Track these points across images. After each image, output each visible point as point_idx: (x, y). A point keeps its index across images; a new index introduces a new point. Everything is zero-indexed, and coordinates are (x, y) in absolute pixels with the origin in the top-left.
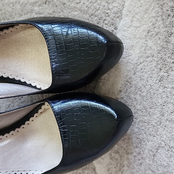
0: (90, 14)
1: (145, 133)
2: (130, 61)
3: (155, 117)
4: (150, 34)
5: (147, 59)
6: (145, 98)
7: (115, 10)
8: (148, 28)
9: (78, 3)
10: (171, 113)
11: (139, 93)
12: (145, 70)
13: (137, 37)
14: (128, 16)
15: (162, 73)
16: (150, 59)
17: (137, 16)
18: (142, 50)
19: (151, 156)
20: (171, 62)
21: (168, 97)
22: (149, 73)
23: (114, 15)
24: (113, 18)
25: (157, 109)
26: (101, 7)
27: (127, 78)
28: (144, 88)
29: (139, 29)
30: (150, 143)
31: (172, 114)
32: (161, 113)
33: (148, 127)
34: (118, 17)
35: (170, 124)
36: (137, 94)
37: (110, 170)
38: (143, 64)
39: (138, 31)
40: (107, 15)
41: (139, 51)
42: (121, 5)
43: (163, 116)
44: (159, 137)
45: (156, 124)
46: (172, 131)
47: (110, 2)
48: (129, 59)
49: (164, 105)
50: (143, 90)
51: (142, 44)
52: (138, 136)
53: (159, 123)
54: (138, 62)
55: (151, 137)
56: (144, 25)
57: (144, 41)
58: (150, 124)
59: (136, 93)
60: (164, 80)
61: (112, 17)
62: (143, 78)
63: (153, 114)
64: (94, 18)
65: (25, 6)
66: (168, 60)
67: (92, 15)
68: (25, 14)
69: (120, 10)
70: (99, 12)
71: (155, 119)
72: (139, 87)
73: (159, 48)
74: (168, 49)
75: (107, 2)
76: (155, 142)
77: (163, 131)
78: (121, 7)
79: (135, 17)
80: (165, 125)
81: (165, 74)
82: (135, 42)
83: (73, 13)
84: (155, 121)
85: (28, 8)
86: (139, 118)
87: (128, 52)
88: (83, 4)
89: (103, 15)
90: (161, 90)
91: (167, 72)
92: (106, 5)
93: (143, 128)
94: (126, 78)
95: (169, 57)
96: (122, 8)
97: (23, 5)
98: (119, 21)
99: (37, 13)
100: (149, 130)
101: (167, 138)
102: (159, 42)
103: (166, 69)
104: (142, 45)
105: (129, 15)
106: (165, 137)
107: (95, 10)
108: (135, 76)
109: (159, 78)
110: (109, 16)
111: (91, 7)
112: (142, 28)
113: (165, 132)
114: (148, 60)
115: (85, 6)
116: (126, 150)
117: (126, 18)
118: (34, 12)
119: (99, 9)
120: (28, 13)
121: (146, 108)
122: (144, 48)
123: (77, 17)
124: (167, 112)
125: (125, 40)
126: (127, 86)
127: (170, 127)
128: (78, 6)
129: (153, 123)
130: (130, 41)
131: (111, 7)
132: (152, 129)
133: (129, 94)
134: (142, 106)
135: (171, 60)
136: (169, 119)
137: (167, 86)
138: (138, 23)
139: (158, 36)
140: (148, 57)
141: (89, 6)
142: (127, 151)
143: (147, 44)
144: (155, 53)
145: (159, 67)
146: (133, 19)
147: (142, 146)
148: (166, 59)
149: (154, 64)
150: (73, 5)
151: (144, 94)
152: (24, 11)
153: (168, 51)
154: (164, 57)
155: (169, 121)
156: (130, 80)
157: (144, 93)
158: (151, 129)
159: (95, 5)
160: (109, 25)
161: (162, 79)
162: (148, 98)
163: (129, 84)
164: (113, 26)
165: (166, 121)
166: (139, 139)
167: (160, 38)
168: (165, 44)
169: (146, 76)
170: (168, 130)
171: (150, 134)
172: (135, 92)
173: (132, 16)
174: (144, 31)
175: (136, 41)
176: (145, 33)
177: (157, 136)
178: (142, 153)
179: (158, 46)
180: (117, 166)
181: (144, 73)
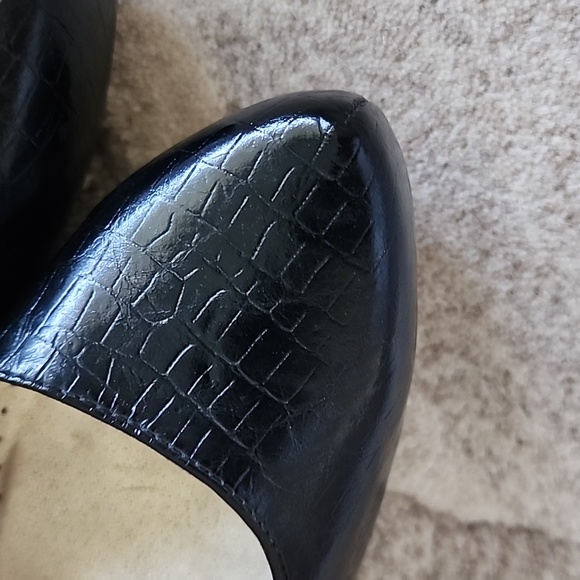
1: (466, 170)
3: (444, 74)
6: (346, 40)
11: (305, 42)
19: (560, 231)
25: (424, 39)
27: (211, 32)
30: (517, 185)
32: (450, 41)
33: (453, 136)
35: (515, 47)
36: (305, 56)
37: (474, 445)
43: (467, 41)
44: (524, 136)
45: (472, 96)
46: (547, 66)
50: (311, 20)
52: (451, 211)
53: (476, 82)
58: (452, 119)
63: (429, 69)
71: (452, 82)
72: (285, 24)
76: (529, 168)
77: (520, 99)
80: (504, 68)
84: (458, 90)
93: (441, 159)
94: (207, 38)
100: (470, 143)
101: (555, 108)
116: (459, 307)
121: (382, 74)
124: (467, 17)
126: (239, 64)
127: (525, 58)
129: (458, 103)
132: (473, 129)
136: (499, 34)
142: (464, 308)
147: (498, 229)
151: (329, 29)
155: (505, 39)
156: (228, 30)
158: (472, 136)
163: (238, 49)
165: (492, 51)
166: (464, 214)
170: (530, 75)
171: (487, 156)
172: (290, 58)
177: (514, 138)
178: (522, 254)
180: (486, 402)
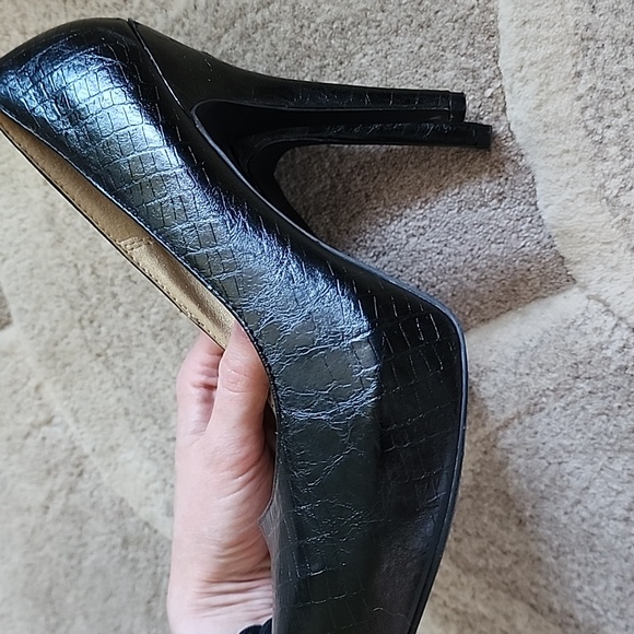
27: (580, 32)
36: (626, 57)
59: (621, 55)
65: (219, 8)
68: (226, 30)
72: (621, 37)
85: (228, 11)
94: (577, 34)
97: (210, 11)
99: (258, 10)
108: (597, 15)
118: (248, 9)
120: (234, 23)
126: (589, 52)
133: (603, 68)
152: (221, 23)
156: (589, 33)
163: (591, 44)
172: (618, 56)
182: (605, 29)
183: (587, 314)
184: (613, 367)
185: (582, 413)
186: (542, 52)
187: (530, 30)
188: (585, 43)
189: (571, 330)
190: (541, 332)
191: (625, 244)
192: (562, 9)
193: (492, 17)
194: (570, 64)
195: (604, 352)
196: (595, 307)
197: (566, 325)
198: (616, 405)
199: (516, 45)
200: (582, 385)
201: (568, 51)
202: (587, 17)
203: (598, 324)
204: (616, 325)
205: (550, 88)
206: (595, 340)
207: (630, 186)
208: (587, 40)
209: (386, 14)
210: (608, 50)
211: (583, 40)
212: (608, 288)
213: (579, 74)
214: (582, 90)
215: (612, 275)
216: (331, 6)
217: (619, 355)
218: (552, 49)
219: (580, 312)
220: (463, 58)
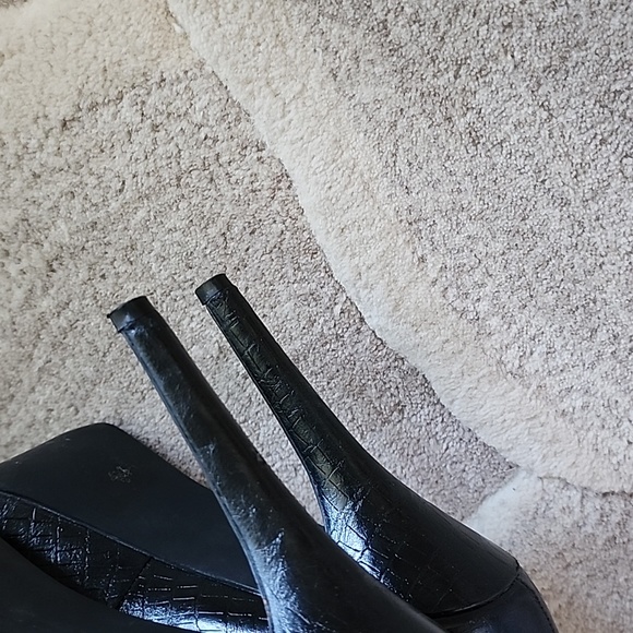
0: (174, 182)
2: (366, 177)
4: (341, 74)
5: (396, 132)
7: (214, 111)
8: (324, 68)
9: (121, 191)
10: (576, 177)
12: (420, 159)
13: (324, 113)
14: (256, 93)
15: (461, 124)
16: (403, 123)
17: (274, 73)
18: (364, 126)
20: (452, 79)
21: (530, 156)
22: (434, 152)
23: (225, 125)
24: (231, 133)
26: (180, 140)
28: (461, 195)
29: (310, 93)
31: (579, 178)
34: (238, 120)
38: (401, 151)
39: (312, 98)
40: (209, 142)
41: (362, 135)
42: (216, 89)
47: (184, 109)
48: (362, 175)
49: (543, 182)
51: (349, 114)
54: (384, 159)
55: (596, 274)
56: (307, 73)
57: (346, 103)
59: (458, 224)
60: (482, 132)
61: (227, 134)
62: (434, 178)
64: (189, 180)
65: (16, 327)
66: (441, 82)
67: (179, 179)
68: (35, 346)
69: (224, 102)
70: (187, 154)
73: (395, 81)
74: (414, 63)
75: (179, 116)
78: (218, 93)
79: (273, 78)
81: (468, 116)
82: (332, 129)
83: (133, 222)
85: (27, 326)
86: (525, 267)
87: (343, 163)
88: (135, 180)
89: (203, 152)
90: (500, 160)
91: (468, 109)
92: (184, 124)
95: (434, 76)
96: (224, 92)
97: (8, 332)
98: (249, 126)
99: (59, 313)
102: (378, 70)
103: (457, 106)
104: (352, 116)
105: (256, 89)
106: (624, 240)
107: (173, 160)
108: (413, 194)
109: (466, 139)
110: (215, 141)
111: (159, 165)
112: (312, 83)
113: (610, 232)
114: (399, 131)
115: (145, 177)
117: (256, 102)
118: (48, 317)
119: (180, 151)
120: (39, 335)
122: (364, 118)
123: (152, 218)
125: (306, 148)
128: (128, 194)
130: (319, 139)
131: (198, 118)
133: (445, 244)
134: (502, 238)
135: (446, 76)
137: (500, 136)
138: (291, 83)
139: (362, 59)
140: (394, 125)
141: (151, 167)
143: (359, 103)
144: (397, 100)
145: (438, 118)
146: (274, 87)
148: (432, 86)
149: (423, 123)
150: (114, 205)
152: (25, 340)
153: (417, 65)
154: (423, 87)
157: (473, 203)
159: (160, 151)
160: (238, 157)
161: (474, 134)
162: (493, 206)
164: (249, 148)
167: (372, 62)
168: (395, 59)
169: (435, 165)
173: (263, 83)
174: (322, 83)
175: (332, 124)
176: (331, 86)
179: (387, 78)
181: (425, 166)
182: (429, 205)
183: (547, 498)
184: (600, 543)
185: (590, 602)
186: (374, 253)
187: (352, 235)
188: (415, 226)
189: (538, 520)
190: (508, 535)
191: (552, 412)
192: (374, 202)
193: (306, 234)
194: (408, 252)
195: (583, 529)
196: (552, 486)
197: (530, 517)
198: (621, 580)
199: (344, 254)
200: (576, 573)
201: (400, 241)
202: (403, 201)
203: (563, 503)
204: (583, 497)
205: (399, 284)
206: (568, 521)
207: (529, 350)
208: (414, 223)
209: (194, 270)
210: (441, 224)
211: (410, 224)
212: (555, 464)
213: (422, 259)
214: (433, 275)
215: (553, 449)
216: (133, 284)
217: (601, 528)
218: (382, 246)
219: (538, 498)
220: (296, 285)
